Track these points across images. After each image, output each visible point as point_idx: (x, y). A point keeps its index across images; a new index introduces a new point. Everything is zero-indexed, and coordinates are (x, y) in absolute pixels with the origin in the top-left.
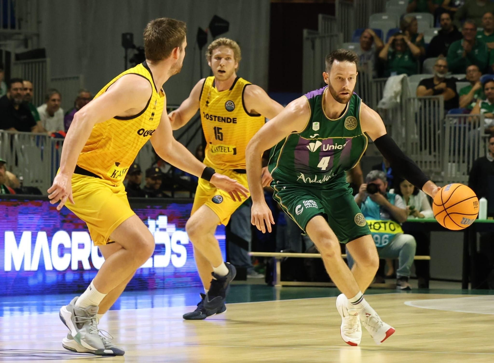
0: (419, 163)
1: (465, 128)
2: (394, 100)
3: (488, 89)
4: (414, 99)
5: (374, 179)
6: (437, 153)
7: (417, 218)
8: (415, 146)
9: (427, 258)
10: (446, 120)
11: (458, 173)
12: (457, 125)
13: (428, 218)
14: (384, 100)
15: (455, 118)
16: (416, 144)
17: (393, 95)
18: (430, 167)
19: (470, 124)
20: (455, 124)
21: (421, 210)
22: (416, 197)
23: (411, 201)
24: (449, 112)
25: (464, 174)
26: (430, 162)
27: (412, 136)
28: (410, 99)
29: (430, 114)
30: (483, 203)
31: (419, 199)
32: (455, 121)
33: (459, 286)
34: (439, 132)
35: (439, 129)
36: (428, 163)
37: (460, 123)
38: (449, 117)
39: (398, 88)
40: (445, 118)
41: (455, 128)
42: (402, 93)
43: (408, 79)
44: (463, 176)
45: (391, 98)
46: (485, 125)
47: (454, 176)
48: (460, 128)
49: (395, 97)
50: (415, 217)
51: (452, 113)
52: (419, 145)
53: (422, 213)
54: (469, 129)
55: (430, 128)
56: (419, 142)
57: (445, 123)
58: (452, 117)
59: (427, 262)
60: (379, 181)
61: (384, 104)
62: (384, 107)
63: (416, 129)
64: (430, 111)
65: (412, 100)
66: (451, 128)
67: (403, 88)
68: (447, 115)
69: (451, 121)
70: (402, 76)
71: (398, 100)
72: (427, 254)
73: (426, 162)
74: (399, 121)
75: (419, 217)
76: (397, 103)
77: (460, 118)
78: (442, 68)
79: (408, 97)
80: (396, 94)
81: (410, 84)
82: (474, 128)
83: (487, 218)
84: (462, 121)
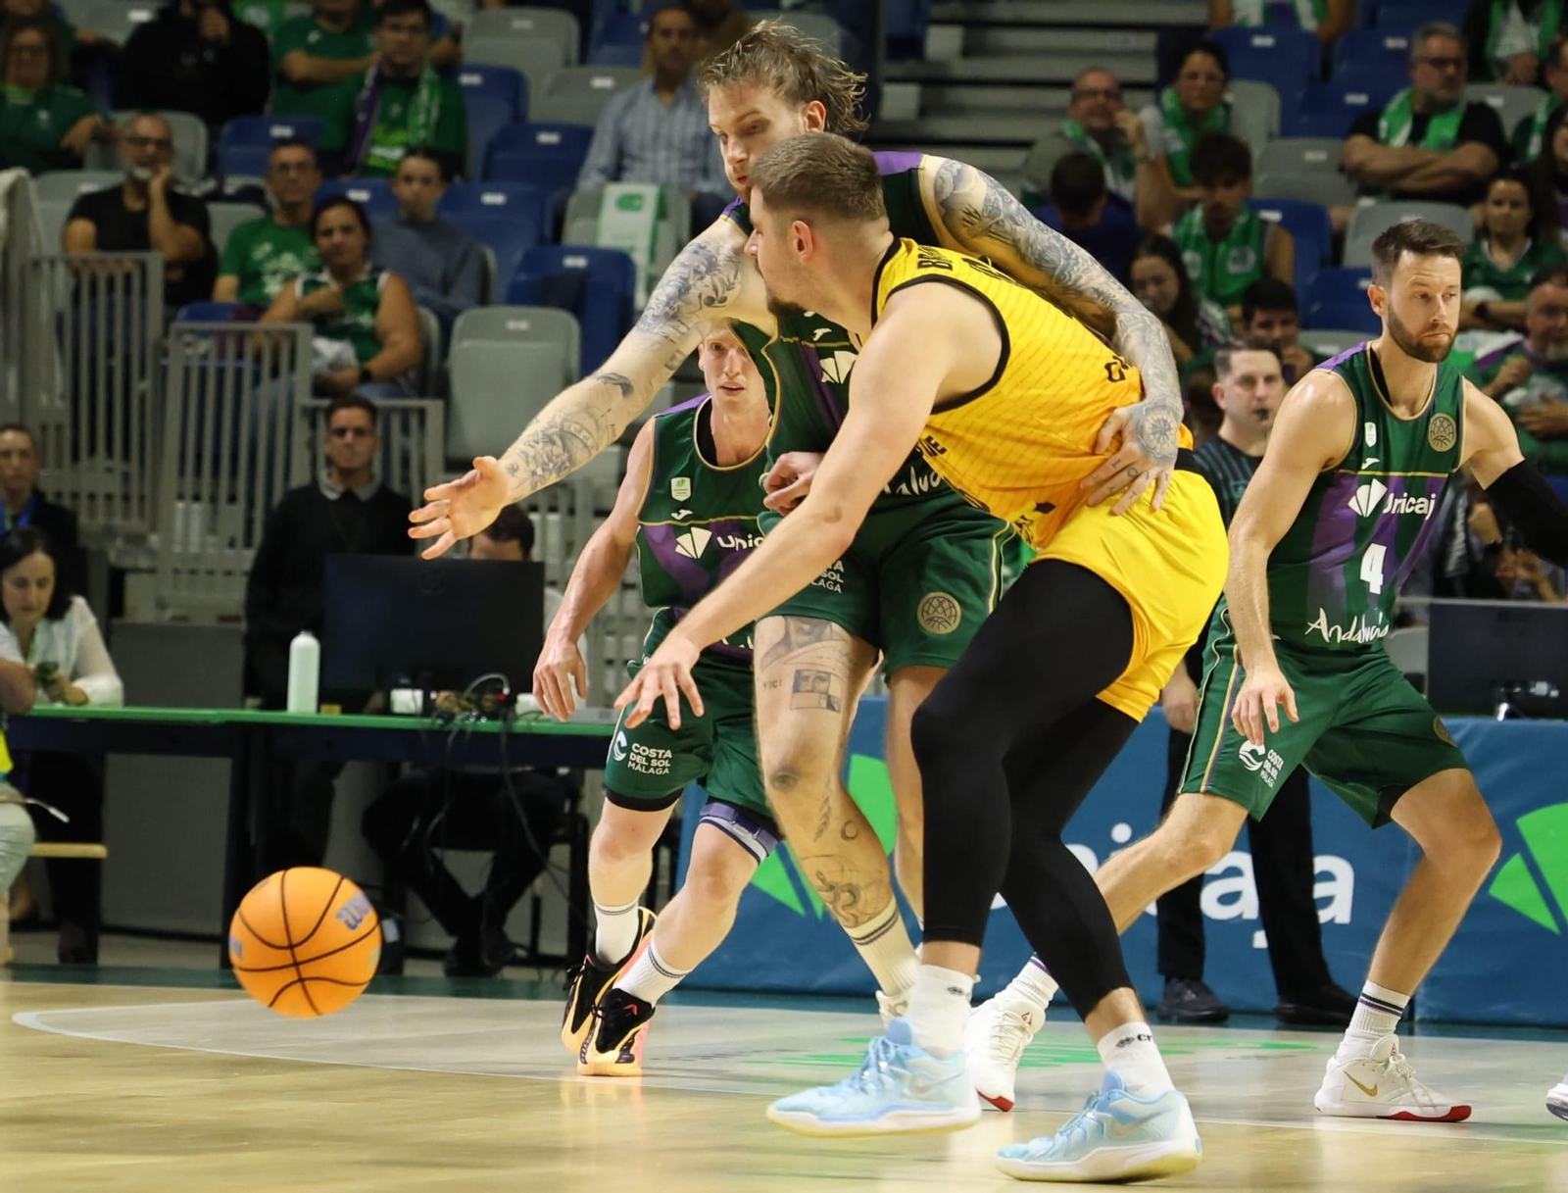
0: (84, 502)
1: (239, 373)
3: (329, 233)
4: (52, 263)
6: (134, 466)
7: (59, 706)
8: (52, 435)
9: (97, 850)
10: (171, 342)
11: (211, 539)
12: (212, 365)
13: (103, 705)
15: (204, 334)
16: (59, 428)
18: (110, 514)
19: (258, 358)
20: (205, 356)
21: (75, 675)
22: (57, 628)
23: (40, 640)
24: (183, 312)
25: (232, 544)
26: (109, 497)
27: (44, 400)
28: (36, 264)
29: (110, 322)
30: (305, 650)
31: (68, 636)
32: (204, 346)
33: (210, 959)
34: (142, 386)
35: (142, 375)
36: (101, 502)
37: (222, 354)
38: (180, 334)
40: (166, 333)
41: (203, 371)
43: (33, 185)
44: (230, 552)
46: (316, 363)
47: (194, 549)
48: (221, 372)
50: (53, 699)
51: (193, 317)
52: (67, 433)
53: (79, 684)
54: (257, 379)
55: (110, 371)
56: (67, 421)
57: (165, 353)
58: (192, 332)
59: (93, 863)
63: (60, 379)
64: (111, 307)
65: (45, 266)
66: (187, 371)
67: (11, 222)
68: (178, 325)
69: (188, 345)
72: (94, 838)
73: (92, 497)
75: (67, 702)
77: (222, 336)
78: (151, 149)
79: (33, 253)
81: (38, 205)
82: (275, 373)
83: (319, 710)
84: (231, 348)
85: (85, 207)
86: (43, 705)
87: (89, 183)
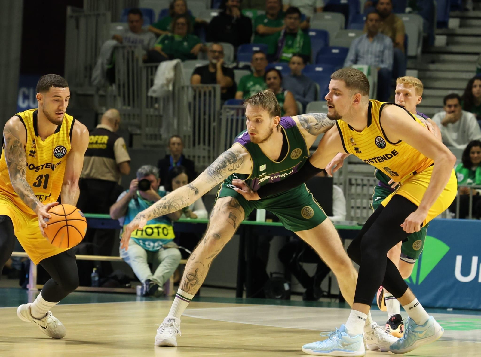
0: (196, 159)
2: (165, 88)
3: (269, 79)
4: (188, 87)
5: (147, 175)
6: (211, 148)
7: (189, 219)
8: (187, 138)
10: (223, 111)
12: (235, 118)
13: (202, 219)
14: (155, 88)
15: (233, 109)
16: (189, 136)
17: (165, 82)
18: (204, 162)
20: (233, 115)
21: (194, 210)
24: (226, 102)
26: (204, 157)
27: (185, 128)
28: (183, 88)
29: (205, 105)
32: (233, 112)
33: (233, 295)
34: (214, 124)
35: (214, 121)
36: (201, 159)
37: (238, 115)
38: (225, 109)
39: (171, 74)
40: (221, 108)
41: (232, 120)
42: (175, 81)
43: (182, 65)
45: (162, 86)
48: (237, 120)
49: (167, 85)
50: (187, 217)
51: (229, 104)
52: (192, 138)
53: (195, 212)
55: (204, 120)
56: (191, 134)
57: (221, 114)
58: (229, 108)
60: (152, 178)
61: (154, 91)
62: (154, 95)
63: (190, 122)
64: (205, 100)
65: (186, 89)
66: (227, 120)
67: (176, 75)
68: (225, 106)
69: (228, 112)
70: (174, 62)
71: (171, 88)
73: (199, 157)
74: (171, 111)
75: (191, 218)
76: (169, 91)
77: (238, 110)
78: (217, 54)
79: (182, 85)
80: (168, 81)
81: (184, 70)
83: (266, 221)
84: (240, 113)
85: (198, 71)
86: (183, 218)
87: (199, 64)
